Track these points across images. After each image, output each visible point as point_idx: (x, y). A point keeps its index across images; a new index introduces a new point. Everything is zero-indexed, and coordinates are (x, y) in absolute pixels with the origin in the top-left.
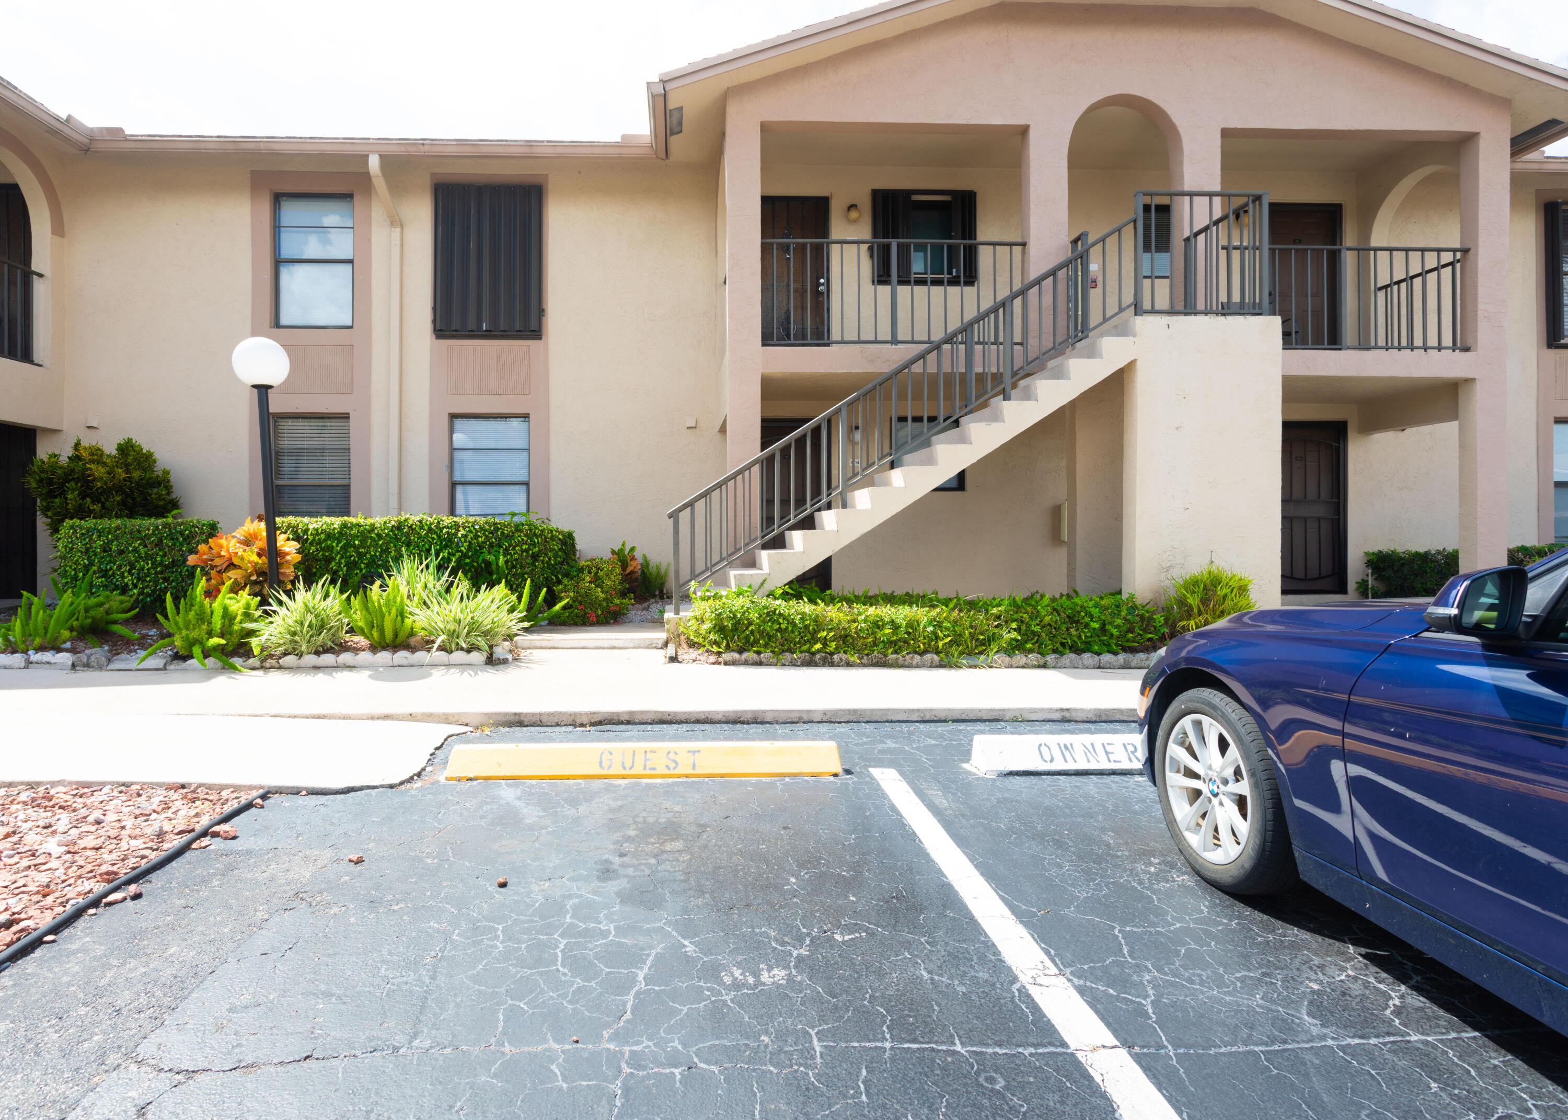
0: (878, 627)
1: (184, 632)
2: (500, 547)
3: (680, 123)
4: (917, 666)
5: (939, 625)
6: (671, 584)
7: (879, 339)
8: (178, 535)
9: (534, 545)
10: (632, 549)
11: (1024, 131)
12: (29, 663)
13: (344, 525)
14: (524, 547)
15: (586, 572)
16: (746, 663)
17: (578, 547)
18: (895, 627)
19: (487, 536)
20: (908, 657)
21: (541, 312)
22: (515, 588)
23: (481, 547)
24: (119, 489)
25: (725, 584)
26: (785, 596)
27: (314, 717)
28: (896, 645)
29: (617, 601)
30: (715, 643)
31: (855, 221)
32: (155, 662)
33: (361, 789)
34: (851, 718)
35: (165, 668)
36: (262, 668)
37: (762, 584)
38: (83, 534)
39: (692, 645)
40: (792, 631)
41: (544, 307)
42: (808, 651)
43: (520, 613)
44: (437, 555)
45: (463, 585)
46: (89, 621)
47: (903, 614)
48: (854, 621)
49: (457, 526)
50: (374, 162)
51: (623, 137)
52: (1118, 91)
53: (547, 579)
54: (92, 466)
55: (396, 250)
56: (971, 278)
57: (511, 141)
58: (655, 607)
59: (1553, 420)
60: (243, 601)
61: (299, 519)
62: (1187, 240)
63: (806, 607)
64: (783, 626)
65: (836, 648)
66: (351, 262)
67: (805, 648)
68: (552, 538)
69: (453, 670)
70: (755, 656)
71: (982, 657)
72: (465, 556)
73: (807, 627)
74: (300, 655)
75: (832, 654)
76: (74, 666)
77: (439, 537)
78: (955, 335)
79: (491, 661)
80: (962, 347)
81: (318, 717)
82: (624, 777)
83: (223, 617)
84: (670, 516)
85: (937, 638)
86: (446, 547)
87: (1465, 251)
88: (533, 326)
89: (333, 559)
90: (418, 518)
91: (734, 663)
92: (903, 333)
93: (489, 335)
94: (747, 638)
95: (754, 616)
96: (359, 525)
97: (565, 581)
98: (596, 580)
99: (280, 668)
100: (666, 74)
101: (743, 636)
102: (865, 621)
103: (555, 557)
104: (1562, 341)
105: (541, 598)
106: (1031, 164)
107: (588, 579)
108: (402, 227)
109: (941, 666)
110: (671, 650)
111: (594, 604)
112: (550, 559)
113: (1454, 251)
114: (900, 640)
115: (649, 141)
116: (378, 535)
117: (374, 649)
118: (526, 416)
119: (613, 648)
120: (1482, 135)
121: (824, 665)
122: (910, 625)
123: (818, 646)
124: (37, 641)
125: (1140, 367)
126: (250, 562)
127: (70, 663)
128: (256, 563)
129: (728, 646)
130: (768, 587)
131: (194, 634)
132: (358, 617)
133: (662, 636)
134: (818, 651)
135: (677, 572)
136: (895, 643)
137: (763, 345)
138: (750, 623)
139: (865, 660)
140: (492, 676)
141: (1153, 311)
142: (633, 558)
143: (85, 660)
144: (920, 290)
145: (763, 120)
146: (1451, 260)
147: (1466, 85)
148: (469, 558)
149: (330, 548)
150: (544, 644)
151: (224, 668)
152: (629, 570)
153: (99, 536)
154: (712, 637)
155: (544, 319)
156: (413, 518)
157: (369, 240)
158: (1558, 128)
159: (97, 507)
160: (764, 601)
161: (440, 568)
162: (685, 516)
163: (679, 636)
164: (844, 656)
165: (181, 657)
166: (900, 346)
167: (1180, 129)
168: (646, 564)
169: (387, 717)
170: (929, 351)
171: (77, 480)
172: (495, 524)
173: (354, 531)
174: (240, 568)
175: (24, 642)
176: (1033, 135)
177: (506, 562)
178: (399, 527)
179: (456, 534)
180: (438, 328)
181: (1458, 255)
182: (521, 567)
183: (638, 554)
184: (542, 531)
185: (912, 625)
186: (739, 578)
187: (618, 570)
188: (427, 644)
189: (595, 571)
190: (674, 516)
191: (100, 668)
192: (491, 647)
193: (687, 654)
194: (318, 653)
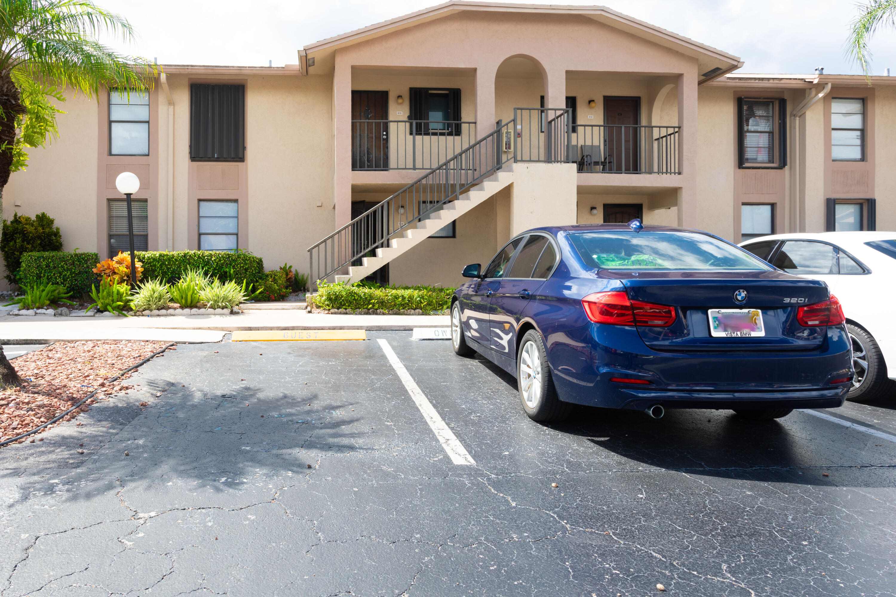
0: (397, 298)
1: (102, 301)
2: (231, 265)
3: (314, 62)
4: (413, 315)
5: (423, 297)
6: (309, 285)
7: (407, 167)
8: (82, 260)
9: (246, 264)
10: (290, 267)
11: (475, 70)
12: (36, 313)
13: (160, 255)
14: (242, 265)
15: (269, 277)
16: (340, 313)
17: (264, 266)
18: (404, 298)
19: (225, 260)
20: (409, 311)
21: (244, 148)
22: (239, 283)
23: (222, 265)
24: (39, 237)
25: (333, 281)
26: (358, 286)
27: (172, 328)
28: (404, 306)
29: (284, 291)
30: (328, 305)
31: (401, 104)
32: (90, 313)
33: (205, 343)
34: (378, 329)
35: (94, 316)
36: (135, 315)
37: (349, 281)
38: (35, 259)
39: (318, 307)
40: (360, 300)
41: (245, 145)
42: (367, 308)
43: (242, 293)
44: (203, 269)
45: (217, 282)
46: (52, 297)
47: (407, 293)
48: (386, 296)
49: (211, 255)
50: (163, 77)
51: (286, 65)
52: (518, 53)
53: (251, 280)
54: (27, 226)
55: (171, 117)
56: (458, 132)
57: (231, 67)
58: (301, 295)
59: (741, 204)
60: (124, 289)
61: (140, 252)
62: (550, 122)
63: (367, 290)
64: (356, 298)
65: (378, 307)
66: (148, 122)
67: (365, 307)
68: (254, 261)
69: (217, 316)
70: (344, 310)
71: (440, 311)
72: (215, 269)
73: (366, 298)
74: (151, 310)
75: (377, 309)
76: (55, 315)
77: (203, 260)
78: (442, 166)
79: (232, 313)
80: (444, 171)
81: (174, 328)
82: (292, 340)
83: (118, 294)
84: (309, 251)
85: (421, 302)
86: (206, 265)
87: (679, 128)
88: (241, 156)
89: (156, 270)
90: (193, 252)
91: (335, 313)
92: (419, 165)
93: (218, 160)
94: (341, 303)
95: (344, 293)
96: (167, 255)
97: (260, 281)
98: (274, 280)
99: (143, 315)
100: (307, 46)
101: (339, 302)
102: (391, 295)
103: (255, 270)
104: (744, 166)
105: (250, 288)
106: (478, 86)
107: (270, 280)
108: (174, 105)
109: (422, 314)
110: (309, 309)
111: (273, 291)
112: (253, 271)
113: (674, 127)
114: (406, 303)
115: (298, 67)
116: (176, 260)
117: (182, 307)
118: (236, 201)
119: (284, 309)
120: (685, 75)
121: (373, 314)
122: (410, 297)
123: (371, 306)
124: (37, 305)
125: (515, 185)
126: (122, 271)
127: (53, 314)
128: (125, 272)
129: (333, 306)
130: (351, 282)
131: (107, 301)
132: (176, 295)
133: (305, 304)
134: (371, 308)
135: (311, 276)
136: (403, 305)
137: (352, 170)
138: (342, 297)
139: (391, 312)
140: (234, 318)
141: (522, 161)
142: (290, 271)
143: (60, 312)
144: (434, 138)
145: (352, 64)
146: (673, 132)
147: (677, 52)
148: (216, 270)
149: (155, 266)
150: (253, 307)
151: (119, 316)
152: (289, 277)
153: (44, 260)
154: (326, 303)
155: (245, 152)
156: (191, 252)
157: (157, 112)
158: (721, 71)
159: (30, 246)
160: (348, 287)
161: (206, 274)
162: (315, 251)
163: (312, 304)
164: (382, 310)
165: (100, 311)
166: (417, 171)
167: (547, 71)
168: (297, 274)
169: (200, 328)
170: (430, 174)
171: (20, 233)
172: (228, 254)
173: (165, 257)
174: (118, 274)
175: (32, 305)
176: (479, 72)
177: (234, 272)
178: (185, 255)
179: (211, 259)
180: (193, 156)
181: (676, 130)
182: (240, 274)
183: (293, 270)
184: (250, 258)
185: (411, 297)
186: (339, 279)
187: (284, 276)
188: (204, 306)
189: (273, 276)
190: (310, 251)
191: (67, 315)
192: (232, 307)
193: (315, 310)
194: (158, 309)
